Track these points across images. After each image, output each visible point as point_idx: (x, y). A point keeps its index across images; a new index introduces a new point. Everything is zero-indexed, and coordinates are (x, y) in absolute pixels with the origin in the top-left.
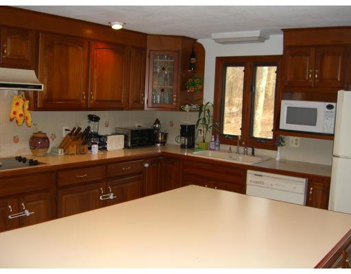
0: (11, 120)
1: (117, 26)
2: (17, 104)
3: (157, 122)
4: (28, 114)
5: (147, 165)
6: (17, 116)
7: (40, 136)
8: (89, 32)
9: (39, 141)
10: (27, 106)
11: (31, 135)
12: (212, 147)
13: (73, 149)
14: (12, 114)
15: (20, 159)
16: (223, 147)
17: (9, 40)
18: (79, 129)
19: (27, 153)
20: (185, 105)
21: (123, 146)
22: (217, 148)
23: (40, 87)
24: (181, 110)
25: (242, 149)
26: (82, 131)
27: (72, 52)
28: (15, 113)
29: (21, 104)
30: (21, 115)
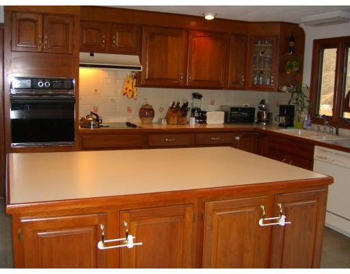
0: (124, 94)
1: (209, 17)
2: (128, 82)
3: (263, 102)
4: (135, 89)
5: (238, 138)
6: (128, 91)
7: (147, 107)
8: (193, 24)
9: (147, 112)
10: (134, 84)
11: (141, 107)
12: (305, 126)
13: (174, 120)
14: (124, 90)
15: (128, 124)
16: (315, 126)
17: (117, 34)
18: (178, 103)
19: (136, 121)
20: (283, 86)
21: (223, 122)
22: (309, 127)
23: (140, 68)
24: (279, 91)
25: (328, 128)
26: (181, 105)
27: (170, 40)
28: (126, 89)
29: (131, 83)
30: (130, 90)
